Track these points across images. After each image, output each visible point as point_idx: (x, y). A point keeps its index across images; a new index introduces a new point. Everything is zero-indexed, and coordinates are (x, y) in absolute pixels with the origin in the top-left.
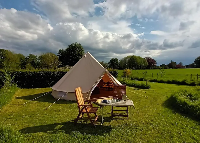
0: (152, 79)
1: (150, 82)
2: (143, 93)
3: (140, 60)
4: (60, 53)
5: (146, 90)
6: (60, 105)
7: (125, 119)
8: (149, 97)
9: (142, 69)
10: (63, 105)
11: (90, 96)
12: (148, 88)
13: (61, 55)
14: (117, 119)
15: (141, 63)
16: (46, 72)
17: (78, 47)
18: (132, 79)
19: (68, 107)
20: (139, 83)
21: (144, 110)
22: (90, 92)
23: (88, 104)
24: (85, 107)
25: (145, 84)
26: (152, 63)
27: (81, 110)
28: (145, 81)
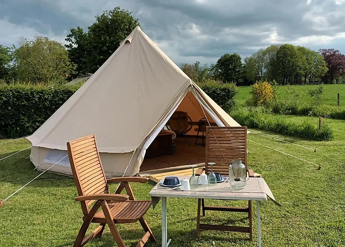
0: (338, 111)
1: (329, 120)
2: (306, 153)
3: (305, 57)
4: (73, 39)
5: (316, 143)
6: (46, 190)
7: (240, 239)
8: (326, 166)
9: (311, 82)
10: (53, 190)
11: (140, 163)
12: (323, 136)
13: (75, 46)
14: (215, 239)
15: (308, 67)
16: (19, 92)
17: (123, 22)
18: (276, 111)
19: (67, 198)
20: (297, 121)
21: (306, 208)
22: (139, 151)
23: (118, 192)
24: (100, 202)
25: (316, 127)
26: (339, 64)
27: (89, 210)
28: (315, 115)
